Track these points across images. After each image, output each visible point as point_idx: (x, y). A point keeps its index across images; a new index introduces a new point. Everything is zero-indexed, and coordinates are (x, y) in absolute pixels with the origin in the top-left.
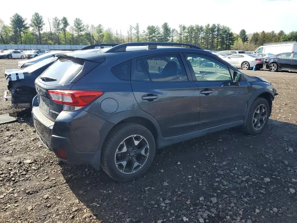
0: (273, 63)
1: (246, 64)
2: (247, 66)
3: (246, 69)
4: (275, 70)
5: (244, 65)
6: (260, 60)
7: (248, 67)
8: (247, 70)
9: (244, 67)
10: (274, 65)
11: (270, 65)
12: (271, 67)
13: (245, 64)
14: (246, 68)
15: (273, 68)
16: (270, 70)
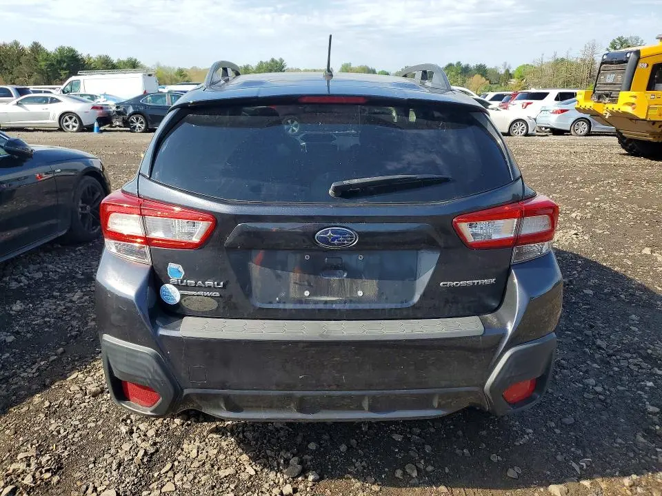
0: (134, 114)
1: (71, 118)
2: (74, 124)
3: (75, 129)
4: (143, 128)
5: (66, 121)
6: (102, 108)
7: (77, 125)
8: (77, 131)
9: (68, 126)
10: (137, 119)
11: (128, 118)
12: (132, 122)
13: (68, 119)
14: (74, 127)
15: (138, 125)
16: (133, 130)
